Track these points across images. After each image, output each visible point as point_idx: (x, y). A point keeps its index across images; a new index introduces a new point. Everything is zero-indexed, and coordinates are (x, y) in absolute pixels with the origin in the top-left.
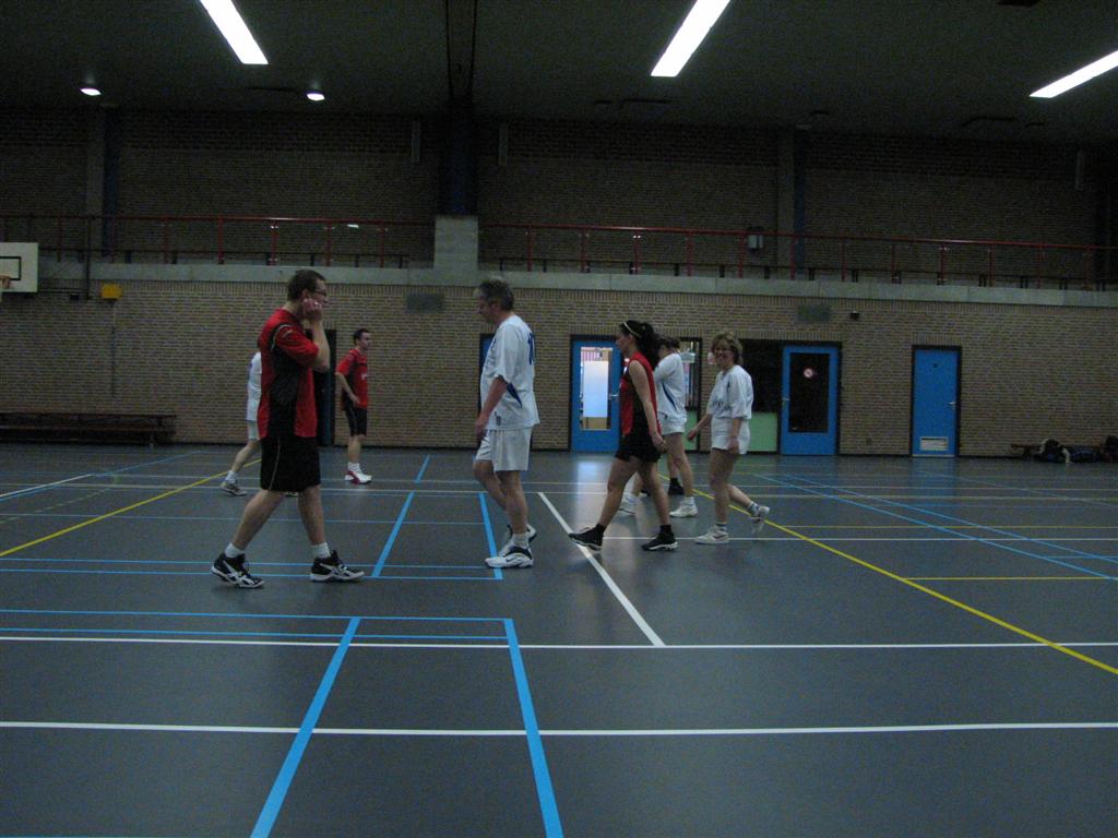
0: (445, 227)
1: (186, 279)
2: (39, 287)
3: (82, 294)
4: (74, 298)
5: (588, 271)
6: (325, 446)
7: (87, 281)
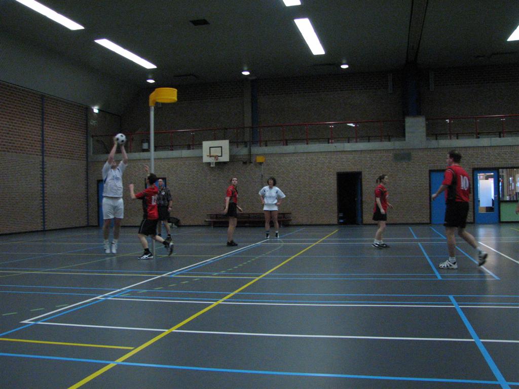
0: (409, 121)
1: (293, 152)
2: (230, 159)
3: (248, 161)
4: (245, 163)
5: (479, 137)
6: (358, 224)
7: (250, 155)
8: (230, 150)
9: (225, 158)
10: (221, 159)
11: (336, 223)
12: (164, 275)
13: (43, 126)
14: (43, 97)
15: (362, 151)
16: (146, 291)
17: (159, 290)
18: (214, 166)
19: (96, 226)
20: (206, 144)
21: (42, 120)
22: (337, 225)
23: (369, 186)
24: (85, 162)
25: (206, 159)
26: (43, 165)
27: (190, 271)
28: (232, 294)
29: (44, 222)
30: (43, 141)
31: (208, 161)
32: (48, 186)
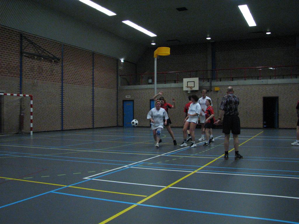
1: (237, 85)
2: (199, 88)
3: (210, 90)
6: (276, 128)
7: (211, 86)
8: (199, 83)
9: (196, 88)
10: (194, 89)
12: (162, 155)
13: (93, 70)
14: (93, 54)
15: (278, 84)
16: (152, 163)
17: (159, 163)
18: (190, 92)
19: (122, 126)
20: (185, 80)
21: (93, 67)
22: (262, 128)
23: (282, 105)
24: (116, 90)
25: (185, 89)
26: (93, 92)
27: (177, 153)
28: (203, 167)
29: (93, 123)
30: (93, 78)
31: (187, 90)
32: (96, 104)
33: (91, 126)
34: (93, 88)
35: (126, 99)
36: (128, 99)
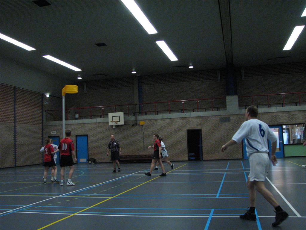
0: (229, 98)
1: (161, 118)
2: (124, 123)
3: (135, 124)
4: (133, 125)
5: (270, 107)
6: (200, 160)
7: (136, 120)
8: (124, 118)
9: (122, 123)
10: (119, 123)
11: (187, 160)
12: (59, 196)
13: (15, 106)
14: (15, 88)
15: (201, 117)
16: (40, 206)
17: (49, 206)
18: (115, 127)
20: (111, 115)
21: (15, 102)
23: (206, 137)
24: (41, 126)
25: (110, 124)
26: (15, 128)
27: (78, 193)
28: (88, 208)
29: (15, 162)
30: (15, 114)
31: (112, 124)
32: (18, 141)
33: (13, 165)
34: (15, 125)
35: (51, 136)
36: (54, 135)
